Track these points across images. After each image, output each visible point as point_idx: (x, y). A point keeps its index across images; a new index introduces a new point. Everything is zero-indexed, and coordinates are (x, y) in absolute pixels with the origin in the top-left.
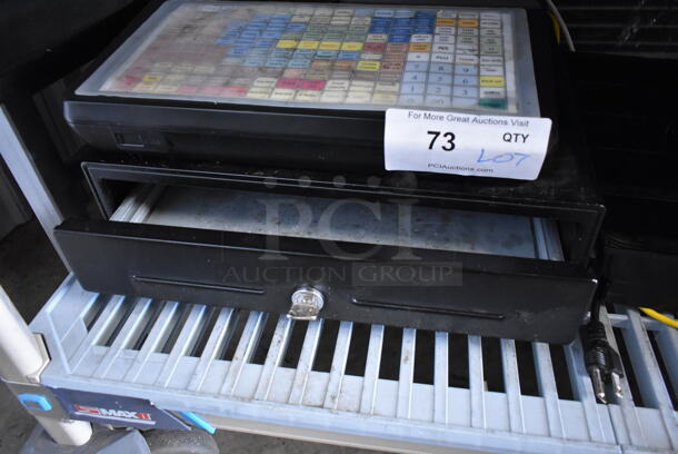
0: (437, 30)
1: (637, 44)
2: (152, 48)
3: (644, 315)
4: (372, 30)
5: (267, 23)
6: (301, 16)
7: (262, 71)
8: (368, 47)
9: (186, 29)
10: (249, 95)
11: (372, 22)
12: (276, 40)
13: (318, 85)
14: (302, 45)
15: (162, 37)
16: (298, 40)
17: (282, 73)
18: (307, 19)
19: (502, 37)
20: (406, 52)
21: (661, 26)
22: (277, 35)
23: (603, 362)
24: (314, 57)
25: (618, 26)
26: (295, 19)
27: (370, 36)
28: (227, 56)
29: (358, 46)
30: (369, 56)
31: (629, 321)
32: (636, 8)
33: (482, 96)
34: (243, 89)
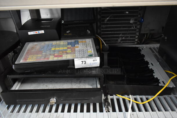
0: (79, 43)
1: (122, 42)
2: (27, 53)
3: (116, 96)
4: (68, 45)
5: (48, 45)
6: (54, 43)
7: (50, 54)
8: (68, 48)
9: (32, 48)
10: (50, 59)
11: (68, 43)
12: (51, 49)
13: (61, 56)
14: (56, 49)
15: (28, 50)
16: (55, 48)
17: (54, 55)
18: (55, 44)
19: (90, 44)
20: (75, 48)
21: (125, 39)
22: (51, 47)
23: (107, 105)
24: (59, 51)
25: (117, 39)
26: (53, 44)
27: (68, 46)
28: (43, 53)
29: (66, 48)
30: (69, 50)
31: (113, 97)
32: (120, 36)
33: (89, 54)
34: (48, 58)
